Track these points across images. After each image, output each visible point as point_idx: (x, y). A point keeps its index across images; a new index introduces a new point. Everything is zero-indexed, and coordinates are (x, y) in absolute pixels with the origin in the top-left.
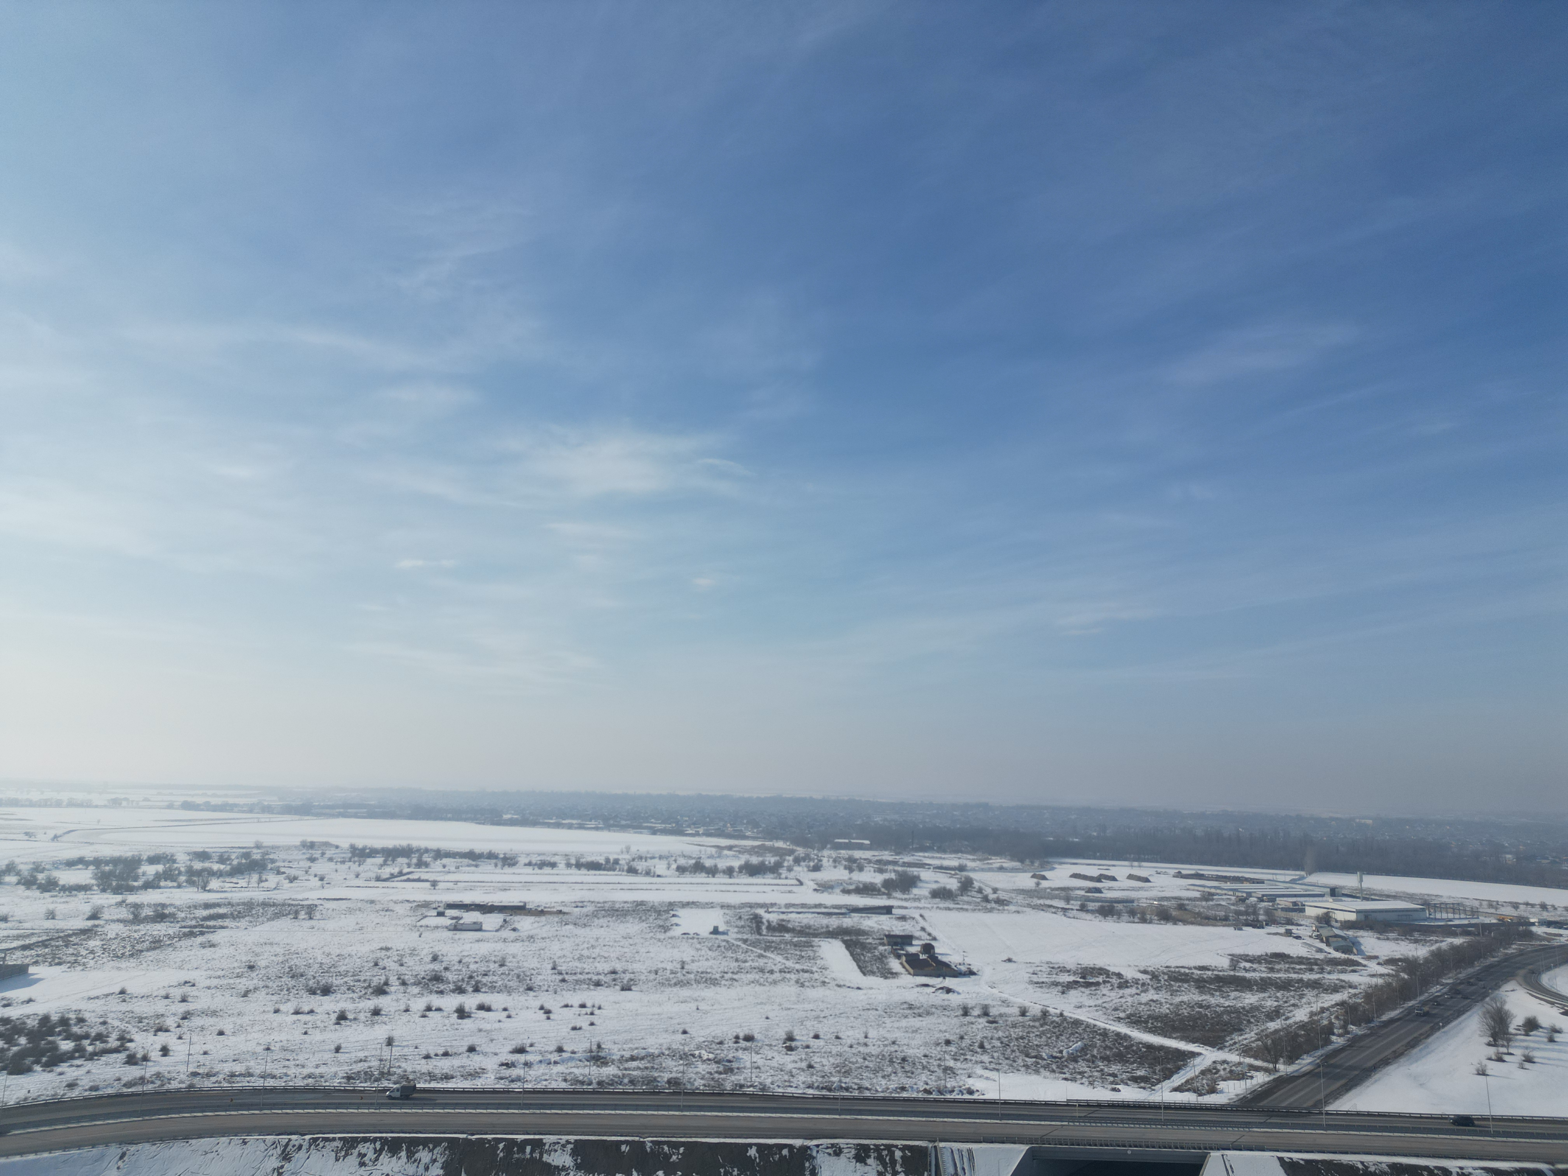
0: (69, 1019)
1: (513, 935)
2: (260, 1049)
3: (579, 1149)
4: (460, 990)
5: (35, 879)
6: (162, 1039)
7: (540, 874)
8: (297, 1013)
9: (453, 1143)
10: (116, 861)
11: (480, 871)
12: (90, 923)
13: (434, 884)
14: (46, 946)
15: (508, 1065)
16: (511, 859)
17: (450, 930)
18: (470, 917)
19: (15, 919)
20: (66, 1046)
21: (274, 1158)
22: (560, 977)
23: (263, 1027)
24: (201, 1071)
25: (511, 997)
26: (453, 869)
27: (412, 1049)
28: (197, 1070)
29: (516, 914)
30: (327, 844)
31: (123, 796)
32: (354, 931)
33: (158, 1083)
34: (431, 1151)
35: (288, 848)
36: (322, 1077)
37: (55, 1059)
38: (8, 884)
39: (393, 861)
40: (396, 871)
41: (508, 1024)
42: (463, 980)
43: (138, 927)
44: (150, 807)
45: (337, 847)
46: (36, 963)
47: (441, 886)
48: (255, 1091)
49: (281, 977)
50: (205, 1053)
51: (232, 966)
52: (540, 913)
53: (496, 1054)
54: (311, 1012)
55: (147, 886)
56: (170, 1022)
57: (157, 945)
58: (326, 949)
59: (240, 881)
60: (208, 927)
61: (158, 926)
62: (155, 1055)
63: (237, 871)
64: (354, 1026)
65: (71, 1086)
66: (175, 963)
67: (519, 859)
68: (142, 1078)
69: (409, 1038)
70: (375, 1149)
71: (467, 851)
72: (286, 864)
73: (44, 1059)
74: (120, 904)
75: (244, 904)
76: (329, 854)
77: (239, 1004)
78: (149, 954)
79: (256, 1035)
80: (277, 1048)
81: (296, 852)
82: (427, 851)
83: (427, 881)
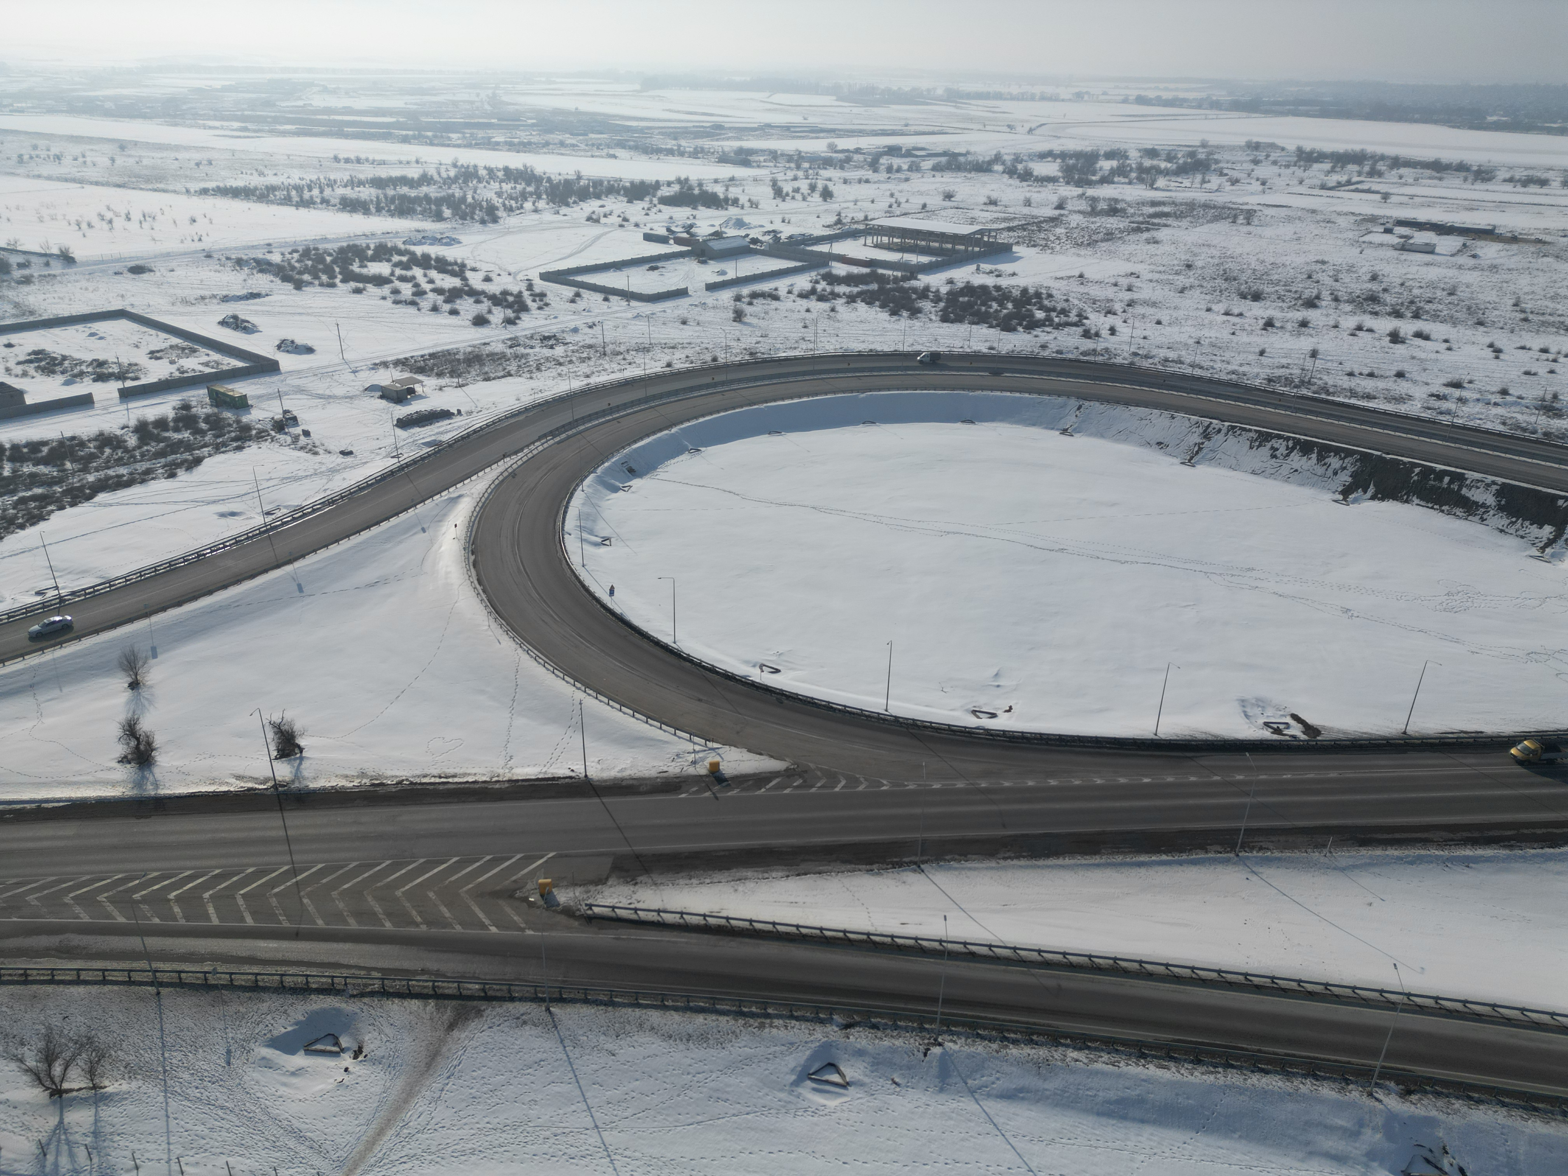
0: (1041, 293)
1: (1472, 262)
2: (1191, 342)
3: (1503, 492)
4: (1397, 314)
5: (1016, 169)
6: (1111, 320)
7: (1524, 193)
8: (1227, 314)
9: (1365, 457)
10: (1078, 155)
11: (1444, 185)
12: (1057, 212)
13: (1386, 196)
14: (1025, 230)
15: (1438, 397)
16: (1487, 172)
17: (1396, 249)
18: (1421, 237)
19: (1002, 203)
20: (1040, 315)
21: (1196, 435)
22: (1522, 316)
23: (1195, 323)
24: (1140, 352)
25: (1456, 330)
26: (1411, 181)
27: (1335, 364)
28: (1137, 351)
29: (1480, 239)
30: (1273, 146)
31: (1085, 90)
32: (1291, 240)
33: (1107, 356)
34: (1343, 459)
35: (1232, 148)
36: (1245, 375)
37: (1032, 325)
38: (997, 172)
39: (1342, 168)
40: (1344, 178)
41: (1446, 356)
42: (1402, 304)
43: (1094, 219)
44: (1109, 102)
45: (1283, 149)
46: (1018, 243)
47: (1393, 199)
48: (1184, 377)
49: (1215, 279)
50: (1145, 338)
51: (1172, 263)
52: (1514, 239)
53: (1427, 384)
54: (1240, 315)
55: (1106, 180)
56: (1118, 307)
57: (1109, 237)
58: (1261, 256)
59: (1184, 181)
60: (1154, 224)
61: (1112, 220)
62: (1105, 333)
63: (1182, 170)
64: (1280, 334)
65: (1044, 347)
66: (1124, 255)
67: (1498, 173)
68: (1094, 350)
69: (1334, 353)
70: (1287, 446)
71: (1432, 160)
72: (1229, 165)
73: (1025, 323)
74: (1081, 196)
75: (1186, 204)
76: (1274, 156)
77: (1175, 299)
78: (1103, 244)
79: (1188, 329)
80: (1207, 343)
81: (1240, 153)
82: (1383, 158)
83: (1377, 192)
